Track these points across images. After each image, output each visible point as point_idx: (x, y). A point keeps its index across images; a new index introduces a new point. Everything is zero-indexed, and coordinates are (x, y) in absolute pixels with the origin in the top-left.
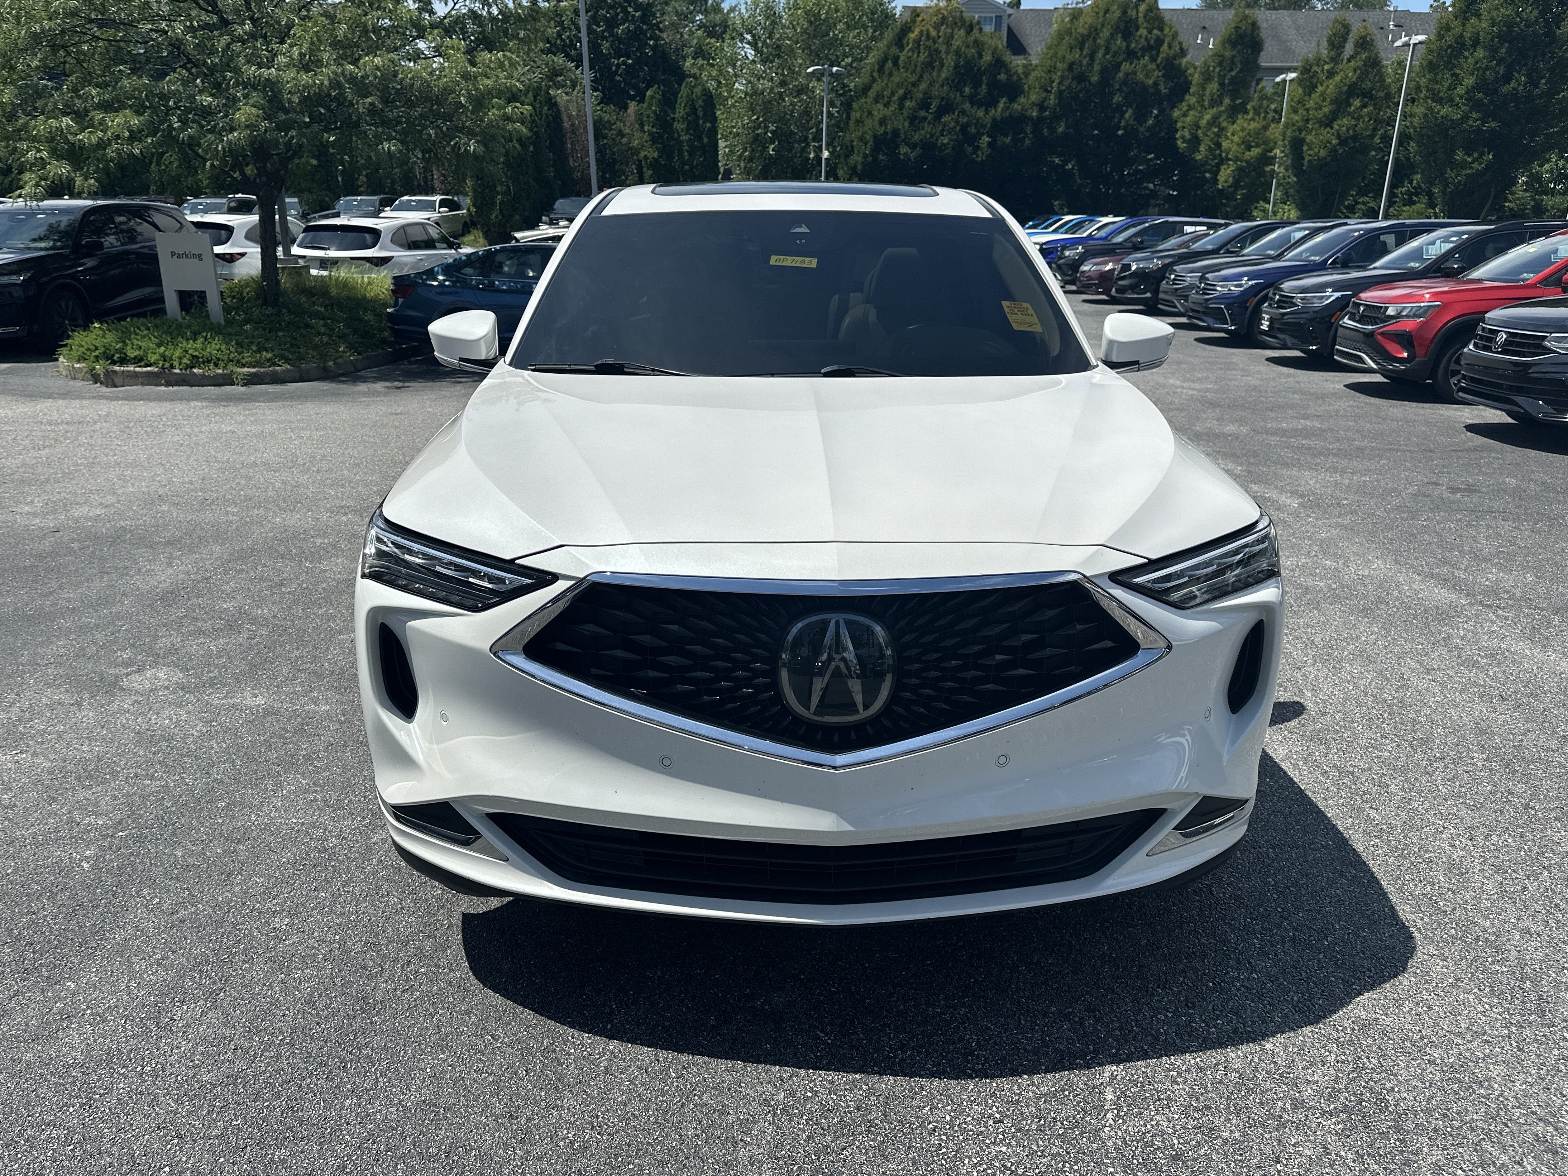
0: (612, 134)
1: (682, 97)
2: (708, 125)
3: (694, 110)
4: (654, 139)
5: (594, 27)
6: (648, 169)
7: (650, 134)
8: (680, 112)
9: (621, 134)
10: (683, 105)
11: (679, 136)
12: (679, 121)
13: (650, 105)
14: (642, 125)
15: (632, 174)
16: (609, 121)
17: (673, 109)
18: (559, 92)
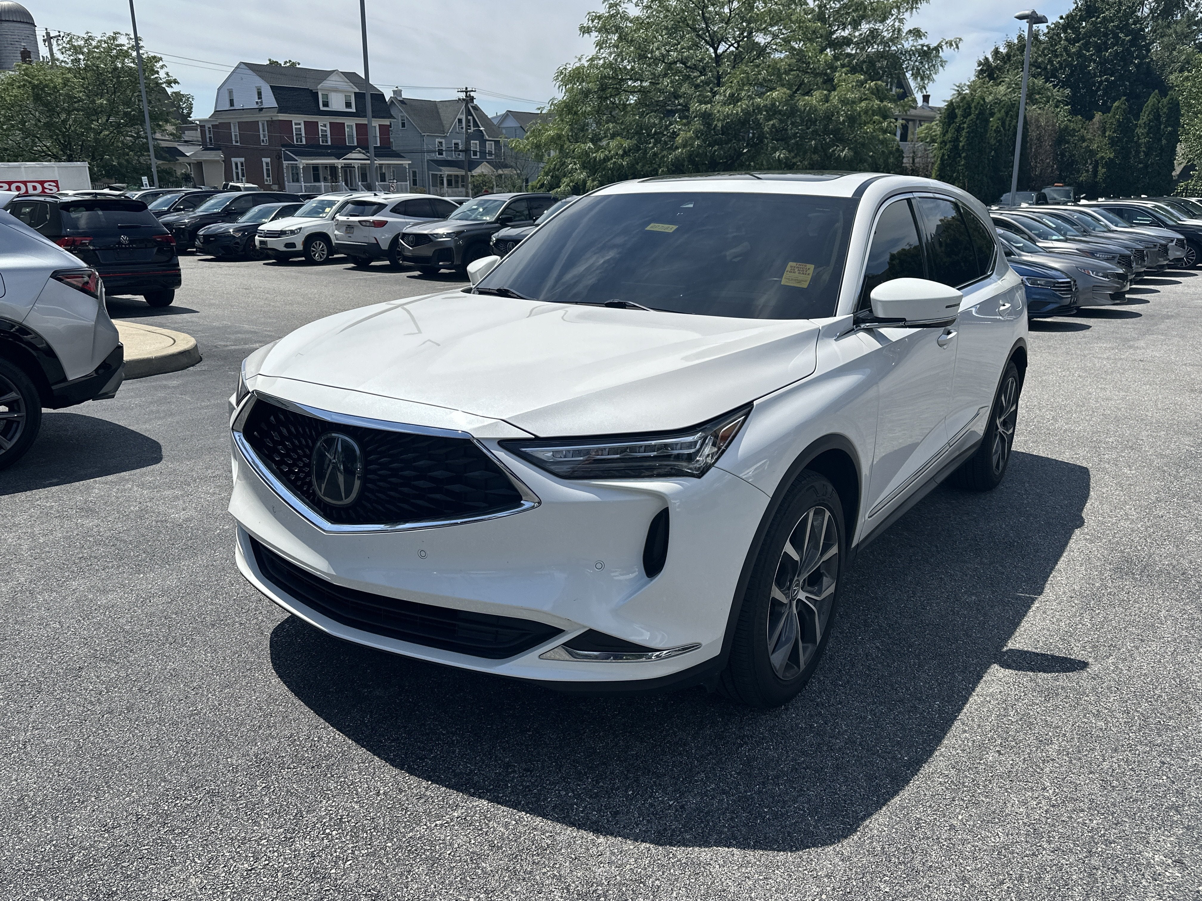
0: (1074, 140)
1: (1148, 106)
2: (1170, 129)
3: (1157, 117)
4: (1113, 142)
5: (1084, 52)
6: (1103, 168)
7: (1111, 138)
8: (1144, 118)
9: (1083, 139)
10: (1147, 113)
11: (1139, 139)
12: (1140, 126)
13: (1115, 114)
14: (1104, 132)
15: (1087, 171)
16: (1074, 129)
17: (1137, 118)
18: (1034, 107)
